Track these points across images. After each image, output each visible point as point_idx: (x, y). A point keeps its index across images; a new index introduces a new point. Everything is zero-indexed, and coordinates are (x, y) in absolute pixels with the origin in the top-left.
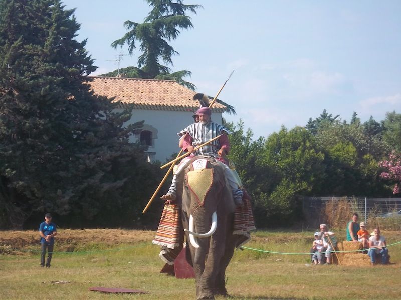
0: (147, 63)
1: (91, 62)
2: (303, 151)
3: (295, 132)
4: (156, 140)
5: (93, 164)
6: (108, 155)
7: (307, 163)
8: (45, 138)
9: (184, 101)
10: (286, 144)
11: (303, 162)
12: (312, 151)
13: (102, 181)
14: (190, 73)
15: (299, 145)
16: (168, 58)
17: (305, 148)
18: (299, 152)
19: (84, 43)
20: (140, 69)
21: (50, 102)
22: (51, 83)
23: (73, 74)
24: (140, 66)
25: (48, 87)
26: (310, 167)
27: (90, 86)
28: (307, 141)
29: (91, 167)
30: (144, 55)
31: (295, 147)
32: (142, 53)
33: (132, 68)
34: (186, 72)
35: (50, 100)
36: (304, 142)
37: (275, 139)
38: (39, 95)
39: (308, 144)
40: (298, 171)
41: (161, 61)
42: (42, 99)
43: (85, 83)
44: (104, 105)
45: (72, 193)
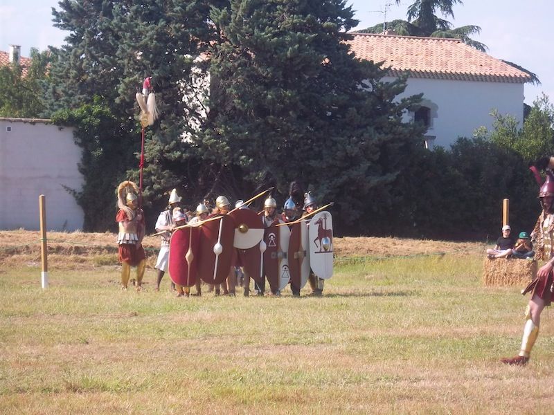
0: (419, 14)
1: (352, 14)
4: (435, 119)
5: (356, 151)
8: (292, 114)
9: (474, 67)
13: (367, 173)
14: (478, 29)
16: (447, 8)
20: (411, 23)
21: (300, 67)
22: (300, 41)
23: (329, 29)
24: (410, 18)
25: (297, 46)
27: (349, 45)
29: (353, 155)
30: (415, 4)
33: (400, 22)
34: (473, 27)
35: (299, 64)
38: (284, 58)
41: (438, 12)
42: (288, 63)
43: (343, 42)
44: (369, 72)
45: (328, 188)
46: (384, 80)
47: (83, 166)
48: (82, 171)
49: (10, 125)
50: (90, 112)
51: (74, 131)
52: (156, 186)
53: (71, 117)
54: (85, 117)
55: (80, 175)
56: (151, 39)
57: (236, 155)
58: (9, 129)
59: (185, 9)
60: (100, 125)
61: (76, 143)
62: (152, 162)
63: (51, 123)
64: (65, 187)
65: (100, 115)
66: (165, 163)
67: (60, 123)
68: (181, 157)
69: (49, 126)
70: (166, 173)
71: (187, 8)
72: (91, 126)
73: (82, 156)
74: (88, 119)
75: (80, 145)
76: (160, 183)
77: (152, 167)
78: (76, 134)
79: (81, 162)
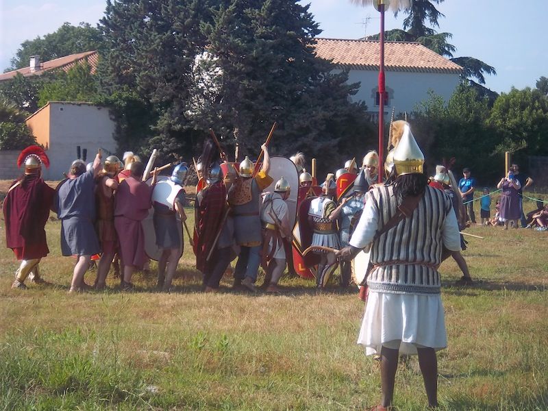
0: (412, 25)
1: (317, 25)
2: (531, 112)
3: (524, 92)
4: (391, 100)
5: (307, 123)
6: (321, 115)
7: (534, 122)
8: (261, 98)
9: (422, 62)
10: (515, 104)
11: (530, 122)
12: (539, 111)
13: (315, 139)
14: (451, 35)
15: (527, 105)
16: (434, 20)
17: (533, 108)
18: (526, 112)
19: (308, 7)
20: (406, 31)
21: (263, 64)
22: (264, 45)
23: (291, 37)
24: (405, 28)
25: (261, 48)
26: (536, 127)
27: (314, 48)
28: (536, 101)
29: (305, 126)
30: (409, 18)
31: (523, 108)
32: (407, 16)
33: (397, 30)
34: (447, 34)
35: (263, 61)
36: (534, 102)
37: (504, 100)
38: (251, 57)
39: (537, 104)
40: (525, 130)
41: (427, 23)
42: (254, 61)
43: (309, 45)
44: (321, 67)
45: (287, 150)
46: (333, 72)
47: (115, 135)
48: (116, 139)
49: (63, 107)
50: (120, 97)
51: (109, 111)
52: (165, 149)
53: (107, 101)
54: (117, 101)
55: (113, 141)
56: (158, 45)
57: (218, 127)
58: (62, 109)
59: (183, 23)
60: (127, 106)
61: (111, 119)
62: (163, 132)
63: (92, 105)
64: (104, 149)
65: (127, 99)
66: (172, 133)
67: (99, 105)
68: (182, 128)
69: (91, 106)
70: (172, 139)
71: (185, 23)
72: (120, 107)
73: (115, 128)
74: (118, 102)
75: (114, 120)
76: (168, 147)
77: (162, 136)
78: (111, 113)
79: (114, 132)
